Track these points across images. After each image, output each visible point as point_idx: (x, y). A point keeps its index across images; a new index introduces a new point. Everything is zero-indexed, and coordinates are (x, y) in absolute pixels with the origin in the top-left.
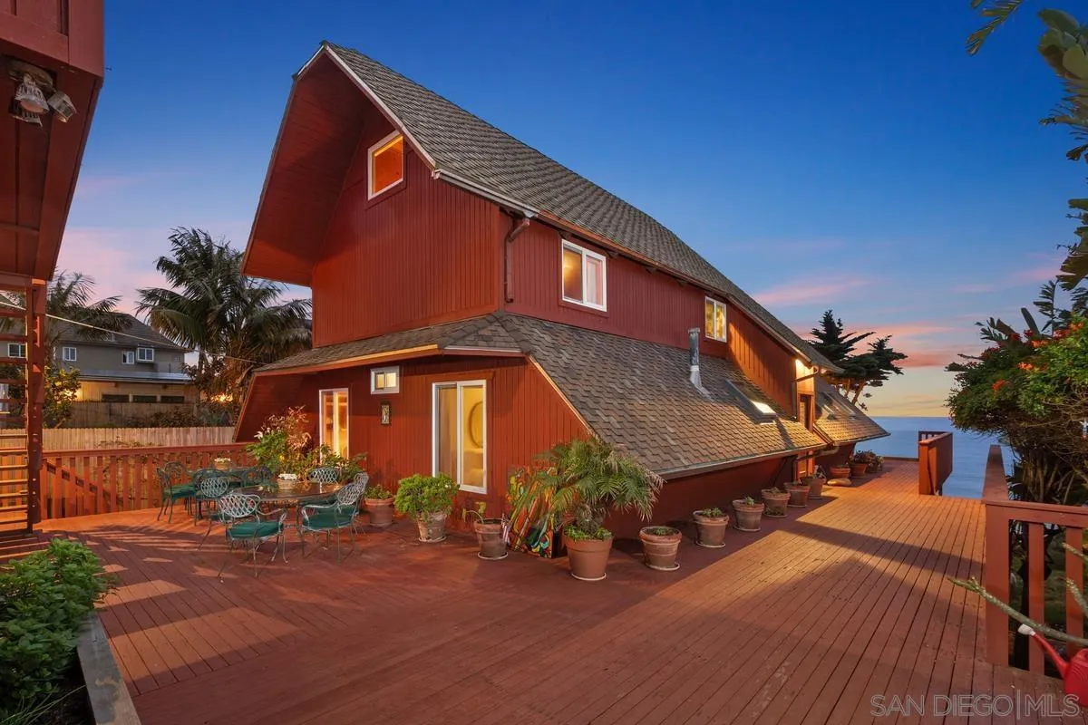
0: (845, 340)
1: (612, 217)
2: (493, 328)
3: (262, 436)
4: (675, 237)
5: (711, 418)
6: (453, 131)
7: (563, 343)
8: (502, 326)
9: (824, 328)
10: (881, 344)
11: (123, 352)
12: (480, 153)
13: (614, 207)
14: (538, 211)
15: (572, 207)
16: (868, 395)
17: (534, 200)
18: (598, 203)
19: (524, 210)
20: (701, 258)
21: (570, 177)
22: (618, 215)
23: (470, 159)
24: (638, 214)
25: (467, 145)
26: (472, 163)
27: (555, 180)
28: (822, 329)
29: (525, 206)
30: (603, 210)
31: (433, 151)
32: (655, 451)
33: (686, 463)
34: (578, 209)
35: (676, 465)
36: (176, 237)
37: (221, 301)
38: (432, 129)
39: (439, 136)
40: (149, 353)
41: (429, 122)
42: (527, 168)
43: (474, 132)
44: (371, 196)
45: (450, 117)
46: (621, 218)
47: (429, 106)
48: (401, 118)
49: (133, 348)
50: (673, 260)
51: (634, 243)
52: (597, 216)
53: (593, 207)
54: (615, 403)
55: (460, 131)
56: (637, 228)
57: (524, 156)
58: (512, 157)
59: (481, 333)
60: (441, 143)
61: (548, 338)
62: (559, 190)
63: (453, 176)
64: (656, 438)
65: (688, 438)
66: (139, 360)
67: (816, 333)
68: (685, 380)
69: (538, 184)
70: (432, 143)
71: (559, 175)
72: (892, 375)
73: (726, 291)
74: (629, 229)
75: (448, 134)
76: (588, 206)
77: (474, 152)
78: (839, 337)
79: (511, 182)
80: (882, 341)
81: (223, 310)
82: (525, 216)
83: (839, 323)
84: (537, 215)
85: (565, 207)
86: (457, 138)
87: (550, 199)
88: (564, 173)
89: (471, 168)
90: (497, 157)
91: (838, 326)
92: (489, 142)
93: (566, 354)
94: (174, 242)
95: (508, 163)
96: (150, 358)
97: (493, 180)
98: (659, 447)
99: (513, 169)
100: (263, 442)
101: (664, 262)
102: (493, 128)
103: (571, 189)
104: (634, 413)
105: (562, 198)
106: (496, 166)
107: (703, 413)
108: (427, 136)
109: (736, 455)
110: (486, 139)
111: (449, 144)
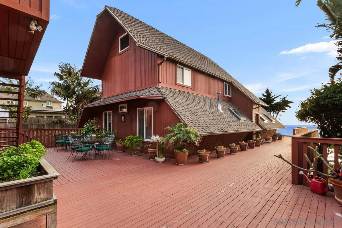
0: (273, 97)
1: (194, 58)
2: (155, 91)
3: (85, 126)
4: (216, 64)
5: (223, 119)
6: (144, 32)
7: (176, 96)
8: (157, 90)
9: (266, 93)
10: (284, 98)
11: (42, 103)
12: (152, 38)
13: (195, 55)
14: (169, 55)
15: (181, 54)
16: (281, 115)
17: (168, 52)
18: (190, 53)
19: (164, 55)
20: (224, 71)
21: (182, 45)
22: (196, 57)
23: (148, 40)
24: (204, 57)
25: (148, 36)
26: (149, 41)
27: (176, 46)
28: (265, 94)
29: (165, 54)
30: (191, 55)
31: (137, 38)
32: (202, 128)
33: (212, 131)
34: (183, 55)
35: (209, 132)
36: (60, 66)
37: (74, 85)
38: (137, 31)
39: (139, 33)
40: (51, 103)
41: (137, 29)
42: (167, 42)
43: (151, 32)
44: (120, 52)
45: (143, 27)
46: (198, 58)
47: (137, 24)
48: (128, 28)
49: (46, 102)
50: (213, 70)
51: (200, 65)
52: (189, 57)
53: (188, 55)
54: (191, 113)
55: (146, 31)
56: (202, 61)
57: (167, 39)
58: (163, 39)
59: (150, 92)
60: (140, 35)
61: (172, 94)
62: (177, 49)
63: (143, 45)
64: (204, 124)
65: (214, 124)
66: (47, 106)
67: (264, 95)
68: (216, 108)
69: (170, 47)
70: (137, 35)
71: (178, 45)
72: (288, 109)
73: (231, 81)
74: (199, 61)
75: (142, 33)
76: (186, 54)
77: (150, 38)
78: (271, 96)
79: (161, 47)
80: (285, 97)
81: (75, 88)
82: (165, 57)
83: (271, 92)
84: (168, 57)
85: (178, 54)
86: (145, 34)
87: (173, 52)
88: (180, 44)
89: (148, 43)
90: (158, 39)
91: (270, 93)
92: (155, 35)
93: (177, 99)
94: (60, 67)
95: (161, 41)
96: (51, 105)
97: (155, 46)
98: (204, 126)
99: (162, 43)
100: (86, 128)
101: (210, 71)
102: (157, 30)
103: (181, 49)
104: (197, 117)
105: (178, 52)
106: (157, 42)
107: (221, 118)
108: (135, 33)
109: (230, 130)
110: (155, 34)
111: (142, 36)
